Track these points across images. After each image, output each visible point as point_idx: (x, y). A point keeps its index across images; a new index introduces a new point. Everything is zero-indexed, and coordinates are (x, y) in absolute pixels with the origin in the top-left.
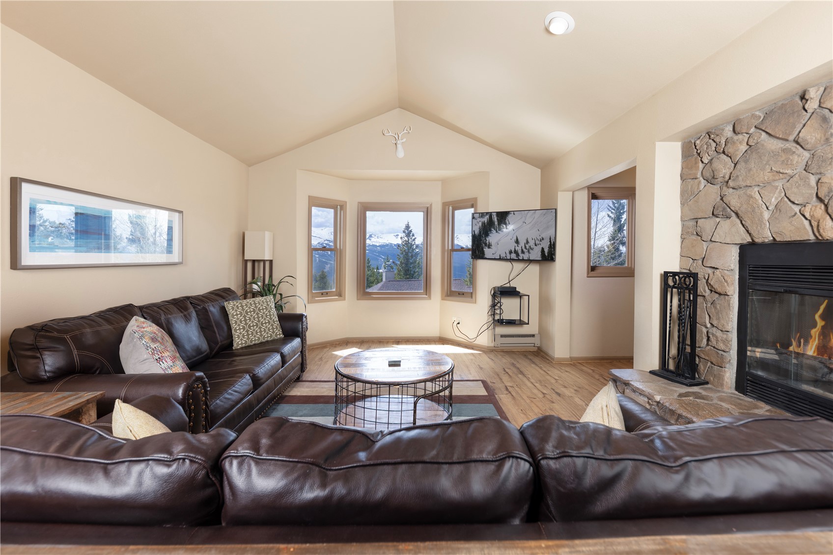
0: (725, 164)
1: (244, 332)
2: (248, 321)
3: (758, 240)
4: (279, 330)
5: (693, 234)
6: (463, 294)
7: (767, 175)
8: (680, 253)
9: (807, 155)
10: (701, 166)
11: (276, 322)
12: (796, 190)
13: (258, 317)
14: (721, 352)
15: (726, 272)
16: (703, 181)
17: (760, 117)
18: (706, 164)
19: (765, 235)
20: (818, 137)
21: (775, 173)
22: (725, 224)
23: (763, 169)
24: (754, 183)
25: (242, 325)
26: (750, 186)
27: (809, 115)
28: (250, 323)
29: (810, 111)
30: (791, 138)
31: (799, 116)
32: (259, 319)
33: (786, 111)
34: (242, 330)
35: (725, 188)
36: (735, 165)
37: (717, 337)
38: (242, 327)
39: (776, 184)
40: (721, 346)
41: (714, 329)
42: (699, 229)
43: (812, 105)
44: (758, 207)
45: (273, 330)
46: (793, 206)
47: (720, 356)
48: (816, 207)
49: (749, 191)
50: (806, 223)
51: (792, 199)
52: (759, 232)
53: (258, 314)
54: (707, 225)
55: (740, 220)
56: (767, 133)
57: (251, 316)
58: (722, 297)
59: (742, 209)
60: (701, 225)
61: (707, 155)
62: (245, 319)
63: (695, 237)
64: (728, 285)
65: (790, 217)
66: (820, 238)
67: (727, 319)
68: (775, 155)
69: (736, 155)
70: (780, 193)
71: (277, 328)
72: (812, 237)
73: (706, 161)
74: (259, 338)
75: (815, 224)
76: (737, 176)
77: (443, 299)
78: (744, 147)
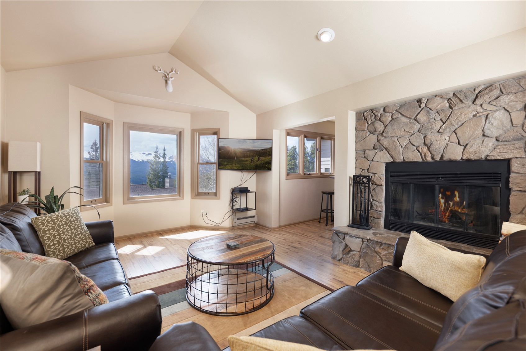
0: (381, 125)
1: (59, 247)
2: (62, 235)
3: (397, 161)
4: (91, 240)
5: (362, 157)
6: (209, 194)
7: (402, 133)
8: (355, 166)
9: (419, 126)
10: (367, 125)
11: (87, 232)
12: (415, 140)
13: (71, 230)
14: (378, 212)
15: (380, 175)
16: (368, 132)
17: (398, 107)
18: (369, 125)
19: (400, 159)
20: (425, 119)
21: (406, 132)
22: (380, 154)
23: (400, 130)
24: (396, 136)
25: (56, 239)
26: (394, 137)
27: (421, 109)
28: (64, 236)
29: (422, 108)
30: (413, 118)
31: (417, 109)
32: (72, 232)
33: (411, 106)
34: (57, 245)
35: (380, 137)
36: (385, 127)
37: (377, 205)
38: (56, 242)
39: (406, 137)
40: (379, 209)
41: (375, 202)
42: (366, 155)
43: (423, 105)
44: (398, 146)
45: (86, 240)
46: (414, 147)
47: (378, 214)
48: (424, 148)
49: (393, 139)
50: (419, 154)
51: (414, 144)
52: (398, 157)
53: (70, 226)
54: (371, 153)
55: (387, 151)
56: (401, 114)
57: (64, 229)
58: (379, 186)
59: (390, 146)
60: (367, 153)
61: (370, 120)
62: (59, 233)
63: (363, 159)
64: (382, 181)
65: (412, 151)
66: (425, 160)
67: (381, 196)
68: (406, 124)
69: (387, 122)
70: (408, 141)
71: (89, 238)
72: (421, 160)
73: (369, 123)
74: (74, 250)
75: (423, 155)
76: (388, 132)
77: (192, 198)
78: (390, 119)
